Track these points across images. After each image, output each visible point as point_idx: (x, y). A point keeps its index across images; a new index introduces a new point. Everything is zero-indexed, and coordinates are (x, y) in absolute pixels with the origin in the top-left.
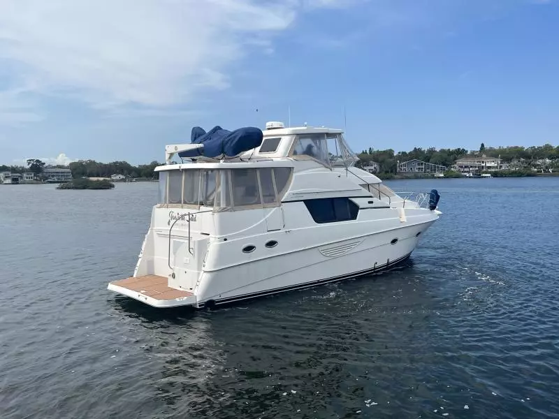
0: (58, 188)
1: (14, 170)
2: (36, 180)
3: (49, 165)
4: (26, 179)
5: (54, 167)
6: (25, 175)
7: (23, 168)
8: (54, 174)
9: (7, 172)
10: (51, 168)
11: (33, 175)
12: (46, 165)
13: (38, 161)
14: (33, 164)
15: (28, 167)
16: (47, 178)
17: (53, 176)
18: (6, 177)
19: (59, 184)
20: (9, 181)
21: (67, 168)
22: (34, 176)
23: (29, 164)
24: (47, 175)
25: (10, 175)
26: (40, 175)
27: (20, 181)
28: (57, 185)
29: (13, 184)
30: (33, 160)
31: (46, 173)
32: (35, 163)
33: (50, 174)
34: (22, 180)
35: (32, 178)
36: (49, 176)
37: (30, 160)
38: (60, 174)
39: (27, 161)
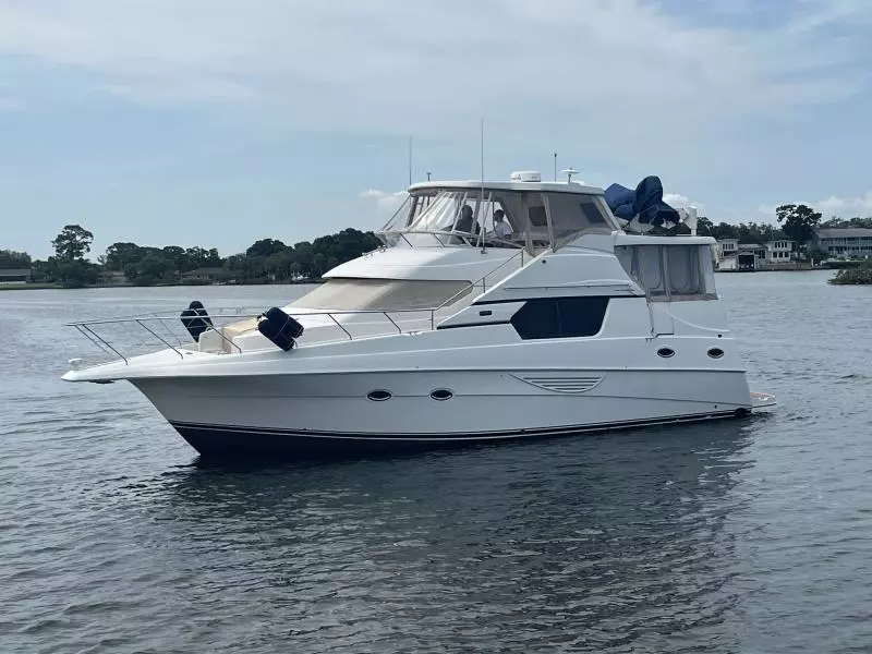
0: (833, 282)
1: (745, 234)
2: (797, 260)
3: (834, 220)
4: (772, 259)
5: (845, 225)
6: (770, 248)
7: (768, 229)
8: (842, 244)
9: (728, 242)
10: (837, 227)
11: (789, 248)
12: (823, 221)
13: (803, 209)
14: (790, 218)
15: (778, 226)
16: (825, 255)
17: (840, 249)
18: (726, 254)
19: (836, 271)
20: (731, 263)
22: (793, 250)
23: (781, 219)
24: (825, 248)
25: (736, 248)
26: (808, 246)
27: (757, 262)
28: (832, 274)
29: (741, 271)
30: (791, 207)
31: (823, 240)
32: (796, 215)
33: (835, 244)
34: (763, 262)
35: (786, 256)
36: (831, 249)
37: (784, 208)
38: (860, 244)
39: (778, 210)
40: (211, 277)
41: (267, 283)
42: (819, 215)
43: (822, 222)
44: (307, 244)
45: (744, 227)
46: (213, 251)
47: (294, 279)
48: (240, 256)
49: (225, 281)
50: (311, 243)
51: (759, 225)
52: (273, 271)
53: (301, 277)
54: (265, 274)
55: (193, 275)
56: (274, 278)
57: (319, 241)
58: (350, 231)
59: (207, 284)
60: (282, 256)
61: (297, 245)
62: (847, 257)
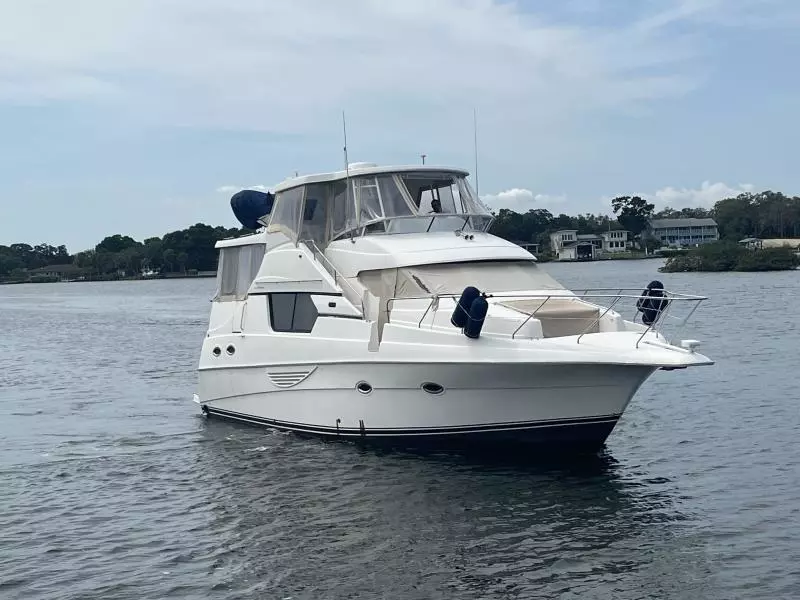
0: (663, 270)
1: (584, 225)
2: (633, 249)
3: (667, 211)
4: (609, 249)
5: (677, 215)
6: (607, 238)
7: (605, 219)
8: (674, 233)
9: (567, 233)
10: (670, 217)
11: (625, 238)
12: (656, 211)
13: (637, 201)
14: (626, 209)
15: (614, 217)
16: (658, 245)
17: (673, 238)
18: (566, 244)
19: (666, 260)
20: (570, 253)
21: (710, 215)
22: (629, 240)
23: (616, 210)
24: (658, 238)
25: (575, 239)
26: (642, 236)
27: (594, 253)
28: (662, 262)
29: (579, 260)
30: (626, 199)
31: (656, 230)
32: (631, 206)
33: (667, 233)
34: (600, 251)
35: (622, 246)
36: (663, 238)
37: (619, 200)
38: (691, 233)
39: (613, 201)
40: (59, 273)
41: (117, 278)
42: (652, 206)
43: (656, 213)
44: (157, 239)
45: (582, 218)
46: (62, 248)
47: (144, 274)
48: (89, 252)
49: (74, 277)
50: (161, 238)
51: (596, 216)
52: (122, 267)
53: (151, 273)
54: (114, 270)
55: (40, 273)
56: (124, 273)
57: (169, 237)
58: (200, 226)
59: (55, 281)
60: (132, 252)
61: (147, 241)
62: (678, 245)
